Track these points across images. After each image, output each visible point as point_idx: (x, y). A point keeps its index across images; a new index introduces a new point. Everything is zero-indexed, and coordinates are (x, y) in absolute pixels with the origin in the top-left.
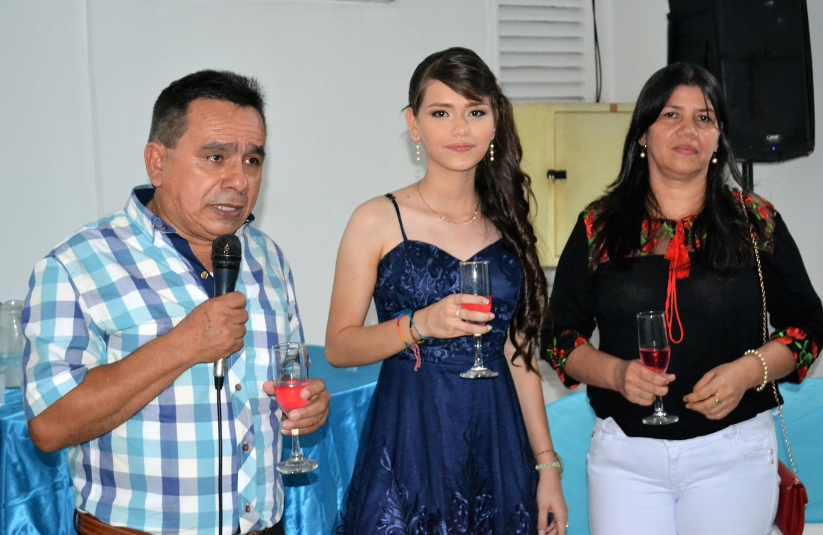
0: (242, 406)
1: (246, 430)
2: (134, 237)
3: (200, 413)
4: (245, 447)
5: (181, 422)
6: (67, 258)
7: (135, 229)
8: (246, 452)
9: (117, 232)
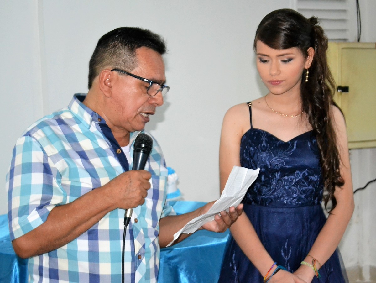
0: (138, 232)
1: (141, 246)
2: (77, 125)
3: (113, 235)
4: (139, 257)
5: (101, 240)
6: (39, 135)
7: (77, 120)
8: (139, 260)
9: (66, 121)
